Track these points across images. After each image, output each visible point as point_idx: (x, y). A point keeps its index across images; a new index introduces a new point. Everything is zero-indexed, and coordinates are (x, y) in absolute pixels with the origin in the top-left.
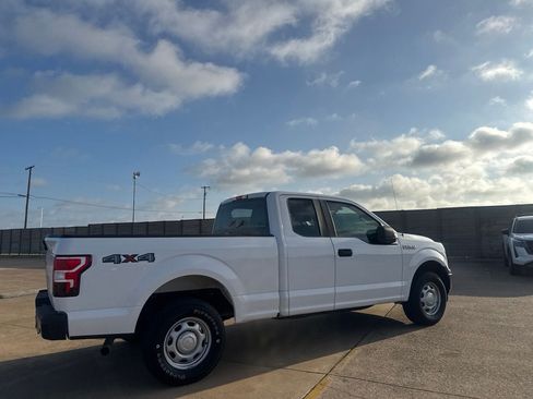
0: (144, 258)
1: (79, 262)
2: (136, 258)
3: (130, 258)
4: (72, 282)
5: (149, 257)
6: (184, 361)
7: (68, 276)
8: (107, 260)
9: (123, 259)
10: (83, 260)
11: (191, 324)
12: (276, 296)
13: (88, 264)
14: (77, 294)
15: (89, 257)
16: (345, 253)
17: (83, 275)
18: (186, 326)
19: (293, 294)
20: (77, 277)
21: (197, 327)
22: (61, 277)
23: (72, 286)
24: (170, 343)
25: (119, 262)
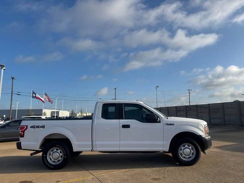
0: (41, 127)
3: (38, 127)
5: (43, 127)
6: (54, 162)
7: (21, 131)
8: (31, 127)
10: (25, 127)
11: (57, 150)
12: (90, 143)
13: (27, 128)
14: (23, 137)
15: (27, 126)
18: (55, 150)
20: (24, 132)
21: (59, 151)
23: (23, 134)
24: (50, 155)
25: (35, 128)
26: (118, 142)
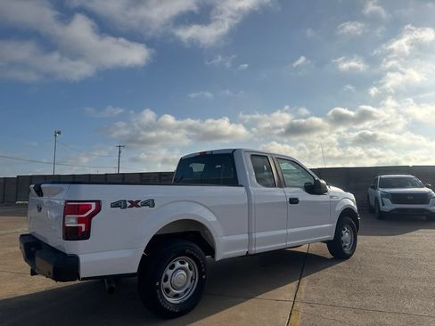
0: (146, 204)
1: (89, 207)
2: (139, 204)
3: (134, 204)
4: (83, 226)
5: (150, 203)
6: (177, 296)
7: (80, 221)
8: (115, 205)
9: (129, 204)
10: (94, 205)
11: (182, 263)
12: (245, 236)
13: (98, 209)
14: (88, 237)
15: (98, 203)
16: (294, 201)
17: (94, 219)
18: (178, 265)
19: (258, 235)
20: (88, 221)
21: (187, 265)
22: (72, 221)
23: (83, 230)
24: (166, 280)
25: (125, 207)
26: (284, 231)
